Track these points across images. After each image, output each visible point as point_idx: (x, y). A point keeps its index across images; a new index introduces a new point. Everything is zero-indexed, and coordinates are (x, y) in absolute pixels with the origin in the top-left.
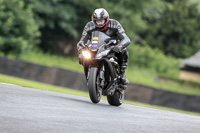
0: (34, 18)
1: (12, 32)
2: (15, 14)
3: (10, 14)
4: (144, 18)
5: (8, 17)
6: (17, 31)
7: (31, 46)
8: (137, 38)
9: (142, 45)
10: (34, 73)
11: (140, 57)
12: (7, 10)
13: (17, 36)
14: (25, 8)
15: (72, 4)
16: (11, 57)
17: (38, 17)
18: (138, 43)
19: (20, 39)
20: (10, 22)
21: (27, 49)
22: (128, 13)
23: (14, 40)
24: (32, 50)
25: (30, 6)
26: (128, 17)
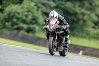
0: (42, 15)
1: (31, 22)
2: (32, 13)
3: (30, 13)
4: (96, 15)
5: (29, 15)
6: (33, 21)
7: (40, 29)
8: (93, 25)
9: (96, 29)
10: (42, 42)
11: (94, 34)
12: (28, 11)
13: (33, 24)
14: (38, 10)
15: (61, 8)
16: (30, 34)
17: (44, 15)
18: (93, 27)
19: (35, 26)
20: (30, 17)
21: (38, 31)
22: (89, 12)
23: (32, 26)
24: (41, 31)
25: (40, 9)
26: (88, 15)
